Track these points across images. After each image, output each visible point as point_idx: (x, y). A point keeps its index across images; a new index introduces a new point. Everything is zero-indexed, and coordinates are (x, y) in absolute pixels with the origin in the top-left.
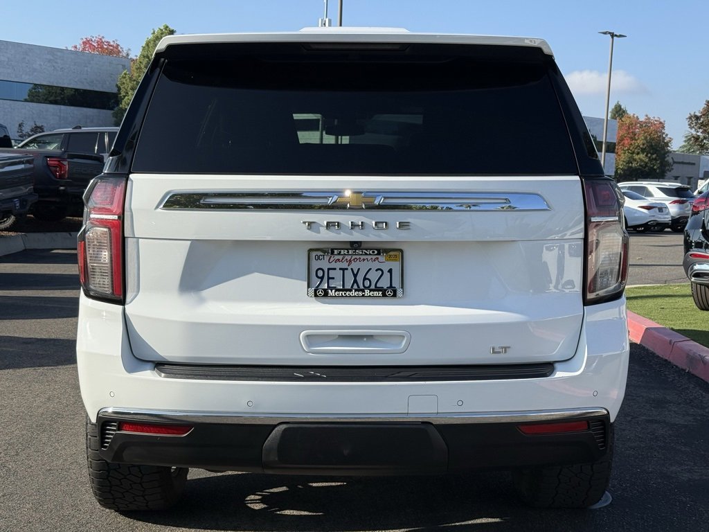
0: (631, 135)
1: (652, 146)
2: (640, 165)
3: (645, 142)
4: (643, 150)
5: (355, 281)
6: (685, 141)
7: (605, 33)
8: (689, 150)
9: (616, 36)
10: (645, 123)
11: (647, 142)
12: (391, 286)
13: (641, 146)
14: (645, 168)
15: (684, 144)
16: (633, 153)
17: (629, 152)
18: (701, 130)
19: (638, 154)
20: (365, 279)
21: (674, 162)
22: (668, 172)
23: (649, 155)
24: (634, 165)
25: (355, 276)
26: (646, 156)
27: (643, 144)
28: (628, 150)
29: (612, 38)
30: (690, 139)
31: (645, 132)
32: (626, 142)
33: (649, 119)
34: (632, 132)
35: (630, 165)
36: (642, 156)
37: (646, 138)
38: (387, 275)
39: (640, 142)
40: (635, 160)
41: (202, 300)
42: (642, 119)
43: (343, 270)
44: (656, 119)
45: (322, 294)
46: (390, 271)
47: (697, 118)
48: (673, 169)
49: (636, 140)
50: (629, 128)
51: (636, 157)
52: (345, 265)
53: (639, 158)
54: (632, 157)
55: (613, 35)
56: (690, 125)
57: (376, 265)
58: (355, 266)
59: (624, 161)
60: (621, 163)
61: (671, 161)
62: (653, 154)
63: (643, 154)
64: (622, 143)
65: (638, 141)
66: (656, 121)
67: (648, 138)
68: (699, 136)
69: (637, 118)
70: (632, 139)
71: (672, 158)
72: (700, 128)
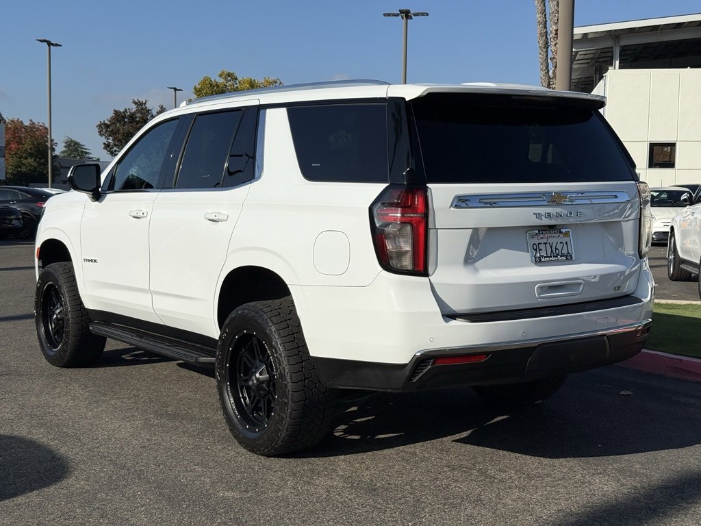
0: (17, 139)
1: (39, 150)
2: (30, 170)
3: (32, 146)
4: (31, 155)
5: (552, 251)
6: (65, 147)
7: (41, 41)
8: (70, 155)
9: (52, 44)
10: (30, 127)
11: (35, 147)
12: (568, 253)
13: (29, 151)
14: (34, 172)
15: (64, 149)
16: (21, 157)
17: (16, 157)
18: (111, 138)
19: (26, 158)
20: (556, 249)
21: (61, 167)
22: (57, 177)
23: (38, 160)
24: (23, 169)
25: (551, 247)
26: (35, 160)
27: (31, 149)
28: (15, 154)
29: (49, 46)
30: (70, 145)
31: (32, 137)
32: (13, 146)
33: (33, 123)
34: (18, 137)
35: (19, 169)
36: (30, 160)
37: (33, 143)
38: (565, 245)
39: (27, 146)
40: (24, 164)
41: (476, 270)
42: (27, 123)
43: (545, 244)
44: (41, 124)
45: (538, 261)
46: (566, 243)
47: (107, 126)
48: (61, 174)
49: (23, 144)
50: (15, 132)
51: (25, 161)
52: (545, 241)
53: (28, 163)
54: (20, 162)
55: (49, 44)
56: (99, 132)
57: (559, 240)
58: (550, 241)
59: (12, 166)
60: (10, 167)
61: (58, 165)
62: (40, 159)
63: (32, 158)
64: (9, 147)
65: (26, 146)
66: (41, 126)
67: (36, 142)
68: (109, 143)
69: (22, 122)
70: (19, 143)
71: (60, 164)
72: (110, 136)
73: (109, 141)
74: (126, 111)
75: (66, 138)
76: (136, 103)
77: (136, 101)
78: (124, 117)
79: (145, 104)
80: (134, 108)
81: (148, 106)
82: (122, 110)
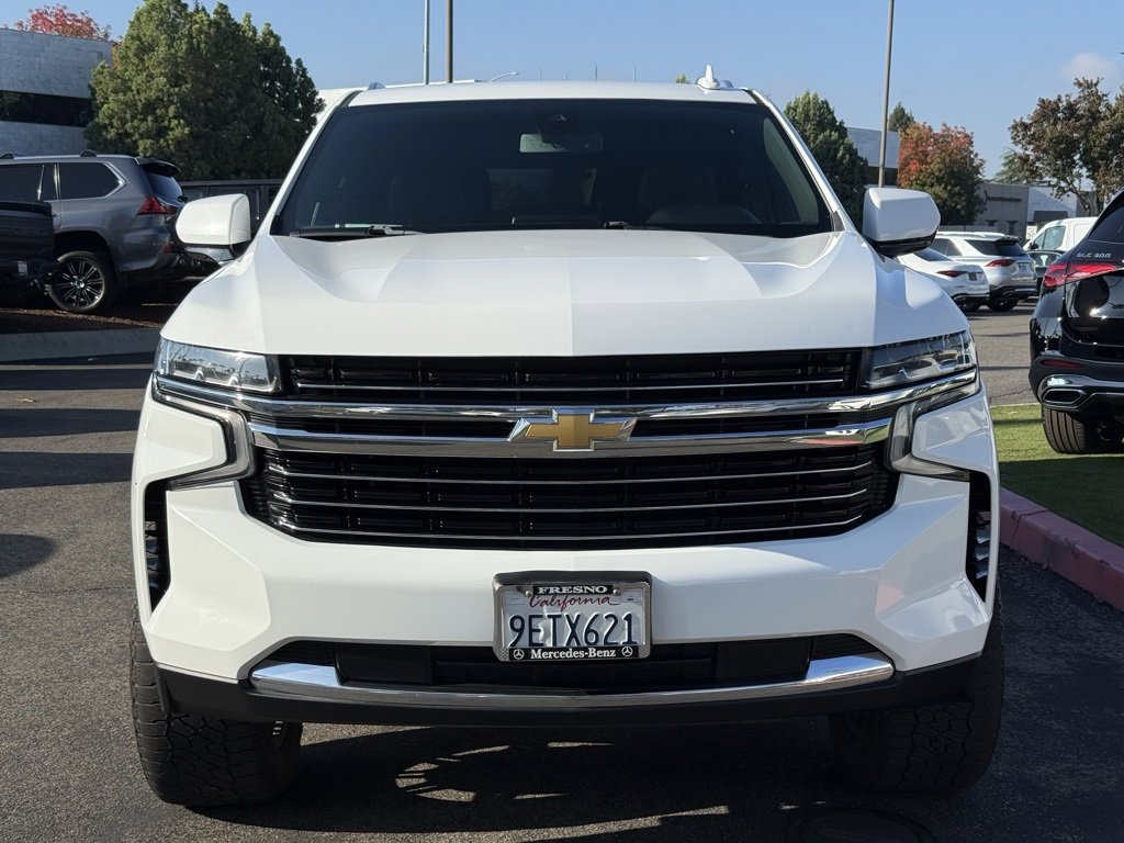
0: (921, 156)
1: (953, 172)
3: (942, 166)
4: (939, 180)
6: (1005, 165)
8: (1011, 178)
10: (942, 136)
11: (945, 167)
13: (937, 174)
15: (1003, 168)
16: (924, 185)
17: (916, 184)
18: (1031, 147)
19: (932, 185)
21: (989, 198)
22: (979, 215)
23: (949, 188)
26: (945, 188)
27: (940, 171)
28: (916, 179)
30: (1012, 162)
31: (943, 151)
32: (913, 167)
33: (948, 129)
34: (922, 152)
36: (938, 189)
37: (943, 160)
39: (935, 166)
42: (938, 130)
44: (959, 129)
47: (1026, 127)
48: (986, 209)
49: (927, 163)
50: (917, 145)
51: (930, 191)
53: (934, 193)
56: (1013, 138)
61: (983, 196)
62: (955, 186)
63: (940, 185)
64: (907, 169)
65: (932, 166)
66: (959, 133)
67: (947, 160)
68: (1028, 156)
69: (930, 128)
70: (922, 162)
71: (985, 192)
72: (1030, 143)
73: (1027, 152)
74: (1059, 100)
75: (1007, 151)
76: (1080, 85)
77: (1081, 81)
78: (1056, 110)
79: (1096, 84)
80: (1075, 93)
81: (1101, 89)
82: (1053, 98)
